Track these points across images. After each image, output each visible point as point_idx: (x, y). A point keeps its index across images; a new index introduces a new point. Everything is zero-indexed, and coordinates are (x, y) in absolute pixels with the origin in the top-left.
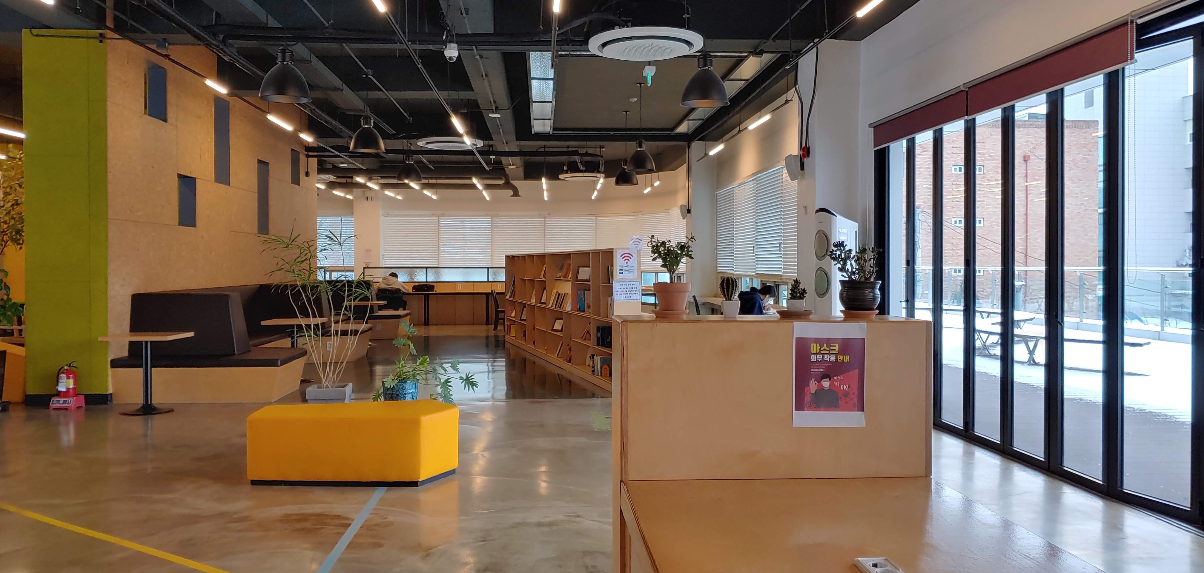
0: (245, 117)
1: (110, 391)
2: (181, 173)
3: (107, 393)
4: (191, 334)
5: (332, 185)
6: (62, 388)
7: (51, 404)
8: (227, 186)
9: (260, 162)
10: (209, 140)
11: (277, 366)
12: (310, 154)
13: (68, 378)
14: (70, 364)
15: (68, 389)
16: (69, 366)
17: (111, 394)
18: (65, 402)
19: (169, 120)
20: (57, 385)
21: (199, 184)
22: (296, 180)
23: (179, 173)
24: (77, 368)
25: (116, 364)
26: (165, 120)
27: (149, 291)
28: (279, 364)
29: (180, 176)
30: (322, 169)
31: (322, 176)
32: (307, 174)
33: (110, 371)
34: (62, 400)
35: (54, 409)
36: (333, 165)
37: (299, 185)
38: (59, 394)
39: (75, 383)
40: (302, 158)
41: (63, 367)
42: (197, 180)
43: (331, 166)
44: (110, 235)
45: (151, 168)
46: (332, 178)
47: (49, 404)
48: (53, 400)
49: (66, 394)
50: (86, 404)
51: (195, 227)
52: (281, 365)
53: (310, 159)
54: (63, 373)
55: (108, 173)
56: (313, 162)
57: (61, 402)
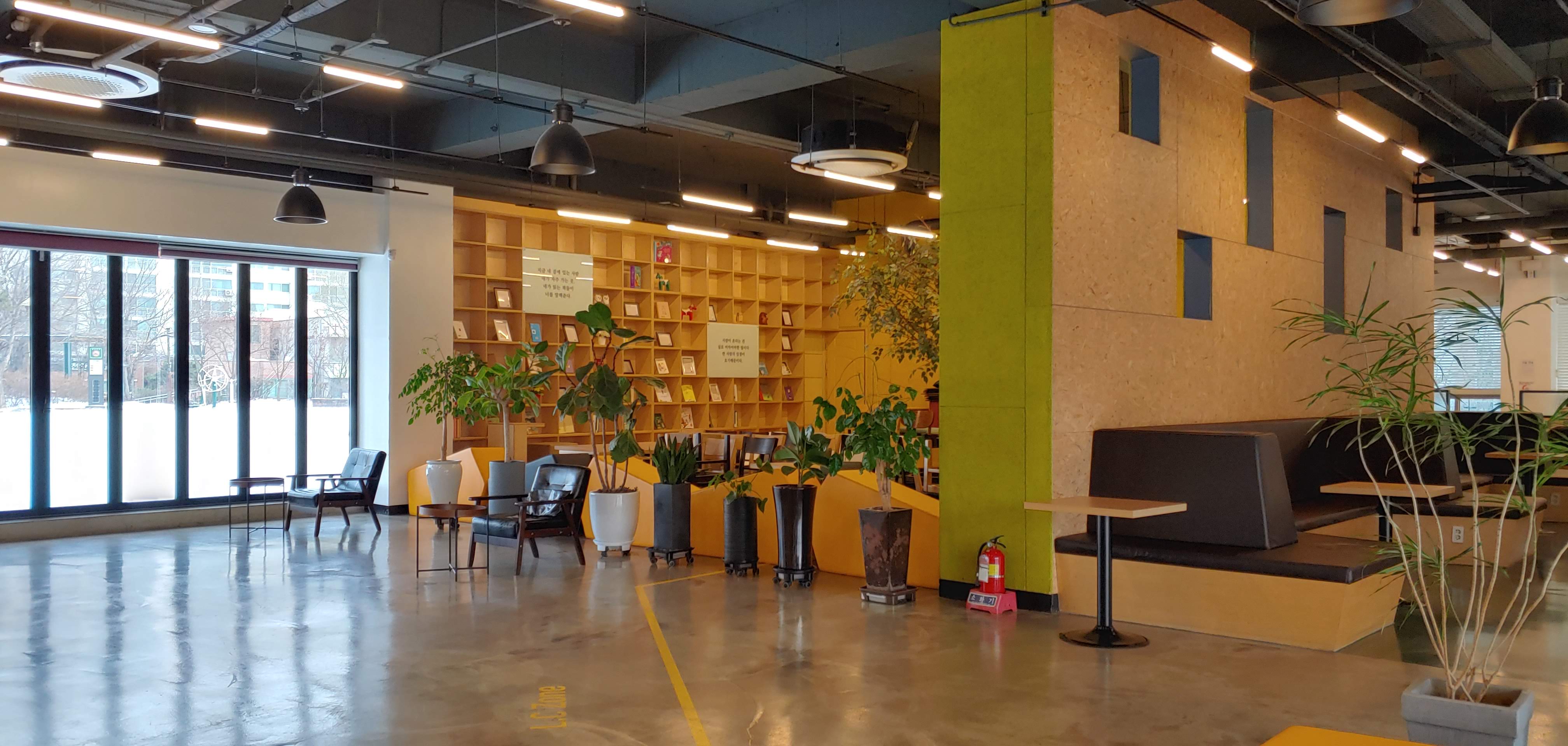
0: (1301, 135)
1: (1054, 590)
2: (1184, 228)
3: (1050, 593)
4: (1182, 507)
5: (1460, 254)
6: (983, 576)
7: (968, 601)
8: (1268, 252)
9: (1329, 212)
10: (1236, 173)
11: (1348, 583)
12: (1421, 196)
13: (992, 561)
14: (996, 539)
15: (991, 580)
16: (995, 543)
17: (1056, 595)
18: (987, 600)
19: (1162, 141)
20: (978, 571)
21: (1217, 249)
22: (1395, 241)
23: (1180, 228)
24: (1005, 547)
25: (1064, 546)
26: (1157, 142)
27: (1125, 425)
28: (1350, 578)
29: (1184, 235)
30: (1443, 224)
31: (1443, 239)
32: (1416, 231)
33: (1054, 556)
34: (983, 596)
35: (972, 609)
36: (1464, 220)
37: (1401, 249)
38: (978, 586)
39: (1002, 572)
40: (1407, 204)
41: (985, 544)
42: (1214, 241)
43: (1460, 220)
44: (1055, 332)
45: (1131, 221)
46: (1460, 241)
47: (966, 600)
48: (972, 595)
49: (990, 587)
50: (1019, 607)
51: (1210, 319)
52: (1353, 581)
53: (1421, 205)
54: (986, 553)
55: (1054, 230)
56: (1428, 211)
57: (982, 599)
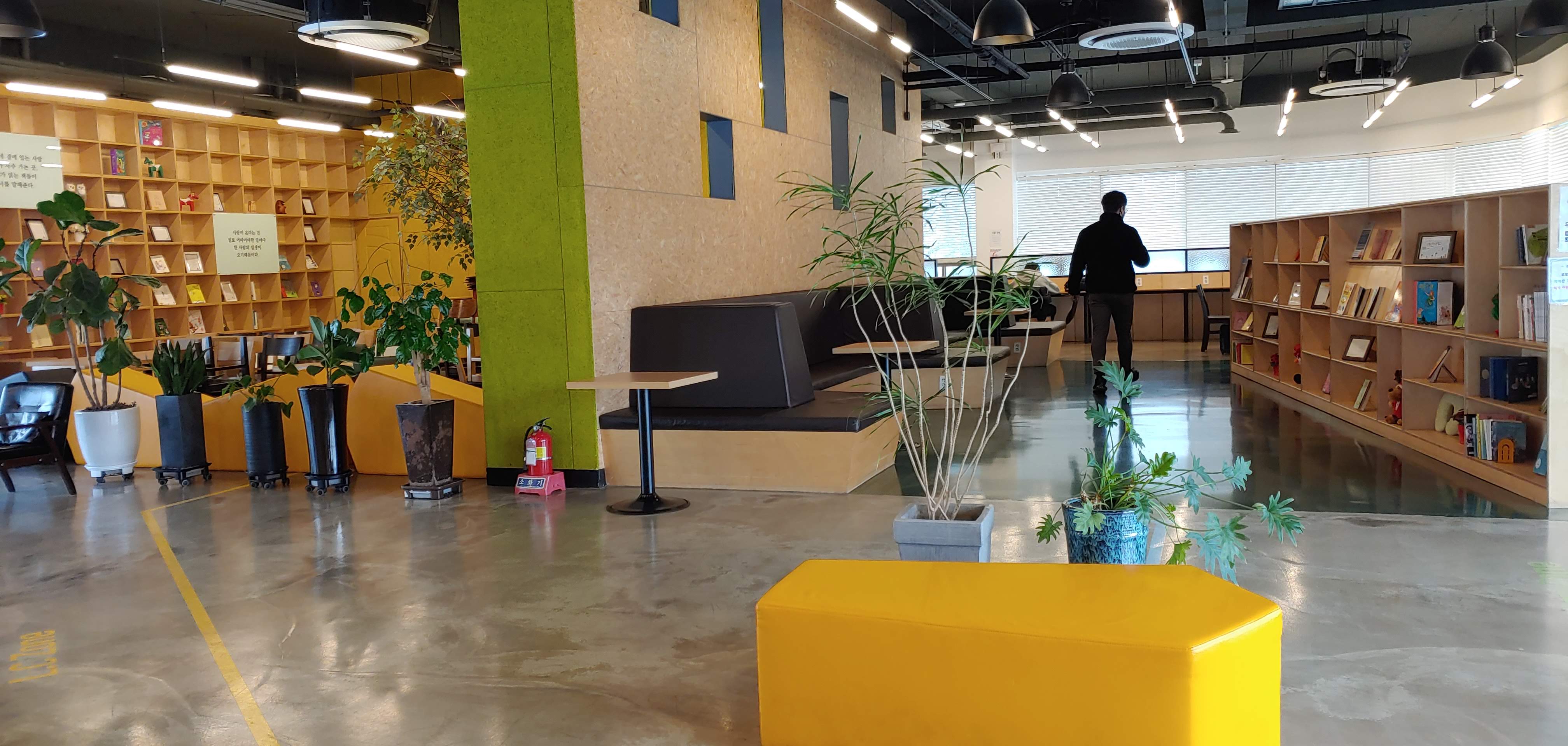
0: (808, 22)
1: (601, 466)
2: (707, 111)
3: (597, 469)
4: (714, 376)
5: (942, 138)
6: (531, 460)
7: (517, 486)
8: (782, 134)
9: (834, 97)
10: (751, 57)
11: (855, 431)
12: (910, 83)
13: (539, 444)
14: (541, 422)
15: (539, 462)
16: (540, 425)
17: (603, 470)
18: (535, 483)
19: (681, 23)
20: (525, 456)
21: (737, 131)
22: (889, 126)
23: (702, 110)
24: (551, 429)
25: (609, 421)
26: (677, 24)
27: (660, 302)
28: (857, 427)
29: (707, 118)
30: (929, 111)
31: (929, 124)
32: (906, 116)
33: (599, 433)
34: (531, 479)
35: (521, 493)
36: (945, 107)
37: (895, 133)
38: (527, 470)
39: (549, 453)
40: (899, 90)
41: (532, 428)
42: (733, 123)
43: (942, 107)
44: (588, 212)
45: (657, 103)
46: (942, 126)
47: (514, 485)
48: (520, 479)
49: (537, 470)
50: (567, 486)
51: (734, 198)
52: (860, 429)
53: (910, 92)
54: (532, 437)
55: (581, 109)
56: (916, 97)
57: (530, 482)
